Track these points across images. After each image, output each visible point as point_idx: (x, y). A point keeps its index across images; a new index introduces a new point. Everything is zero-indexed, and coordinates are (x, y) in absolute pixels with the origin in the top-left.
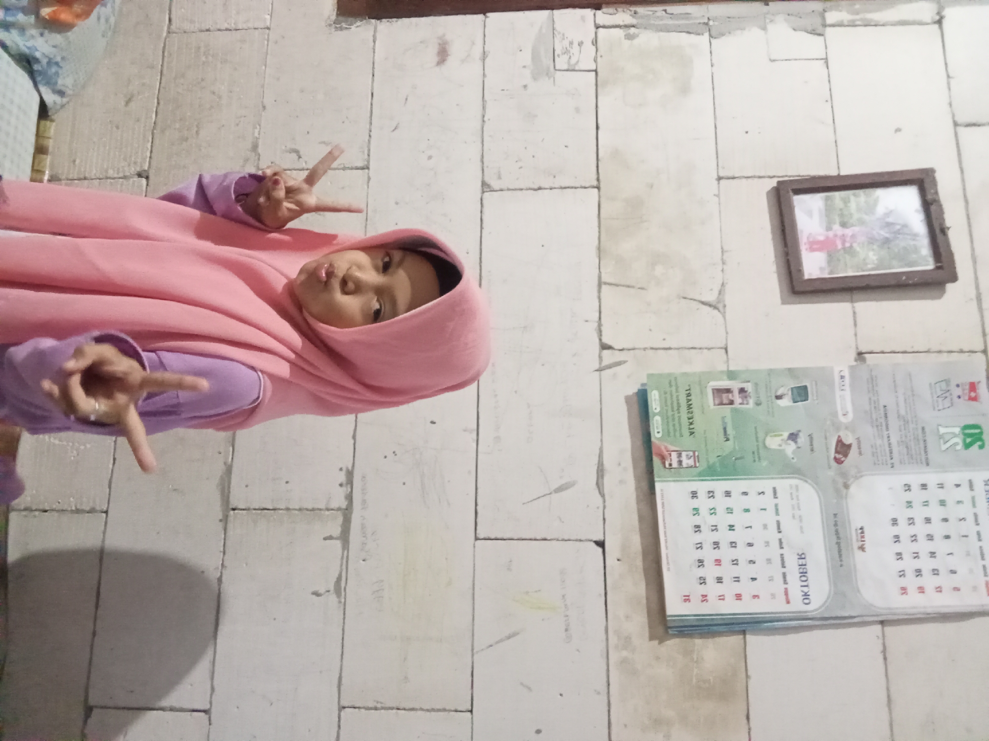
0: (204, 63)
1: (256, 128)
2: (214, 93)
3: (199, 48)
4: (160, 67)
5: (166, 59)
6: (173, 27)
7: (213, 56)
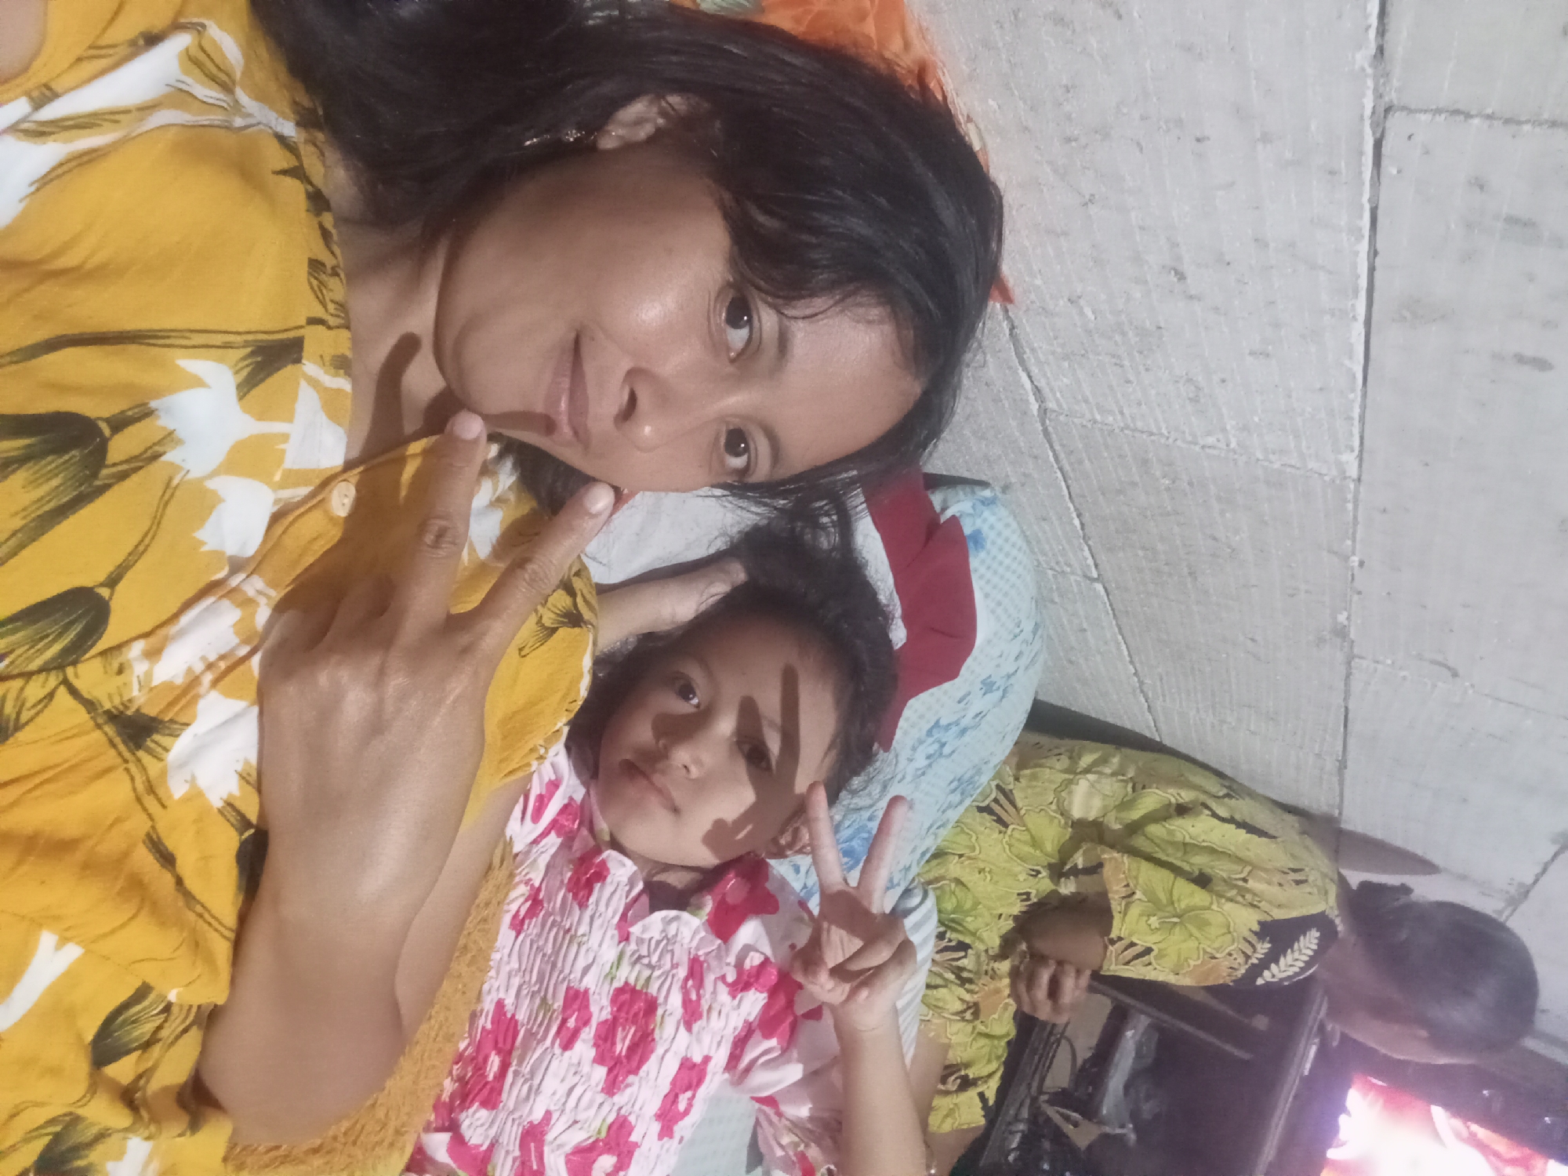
0: (1168, 489)
1: (1341, 613)
2: (1215, 539)
3: (1145, 462)
4: (1052, 459)
5: (1062, 456)
6: (1051, 405)
7: (1190, 484)
